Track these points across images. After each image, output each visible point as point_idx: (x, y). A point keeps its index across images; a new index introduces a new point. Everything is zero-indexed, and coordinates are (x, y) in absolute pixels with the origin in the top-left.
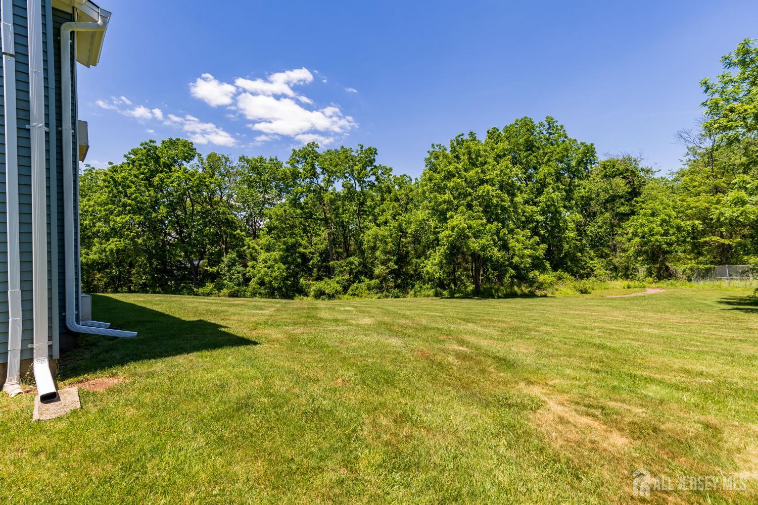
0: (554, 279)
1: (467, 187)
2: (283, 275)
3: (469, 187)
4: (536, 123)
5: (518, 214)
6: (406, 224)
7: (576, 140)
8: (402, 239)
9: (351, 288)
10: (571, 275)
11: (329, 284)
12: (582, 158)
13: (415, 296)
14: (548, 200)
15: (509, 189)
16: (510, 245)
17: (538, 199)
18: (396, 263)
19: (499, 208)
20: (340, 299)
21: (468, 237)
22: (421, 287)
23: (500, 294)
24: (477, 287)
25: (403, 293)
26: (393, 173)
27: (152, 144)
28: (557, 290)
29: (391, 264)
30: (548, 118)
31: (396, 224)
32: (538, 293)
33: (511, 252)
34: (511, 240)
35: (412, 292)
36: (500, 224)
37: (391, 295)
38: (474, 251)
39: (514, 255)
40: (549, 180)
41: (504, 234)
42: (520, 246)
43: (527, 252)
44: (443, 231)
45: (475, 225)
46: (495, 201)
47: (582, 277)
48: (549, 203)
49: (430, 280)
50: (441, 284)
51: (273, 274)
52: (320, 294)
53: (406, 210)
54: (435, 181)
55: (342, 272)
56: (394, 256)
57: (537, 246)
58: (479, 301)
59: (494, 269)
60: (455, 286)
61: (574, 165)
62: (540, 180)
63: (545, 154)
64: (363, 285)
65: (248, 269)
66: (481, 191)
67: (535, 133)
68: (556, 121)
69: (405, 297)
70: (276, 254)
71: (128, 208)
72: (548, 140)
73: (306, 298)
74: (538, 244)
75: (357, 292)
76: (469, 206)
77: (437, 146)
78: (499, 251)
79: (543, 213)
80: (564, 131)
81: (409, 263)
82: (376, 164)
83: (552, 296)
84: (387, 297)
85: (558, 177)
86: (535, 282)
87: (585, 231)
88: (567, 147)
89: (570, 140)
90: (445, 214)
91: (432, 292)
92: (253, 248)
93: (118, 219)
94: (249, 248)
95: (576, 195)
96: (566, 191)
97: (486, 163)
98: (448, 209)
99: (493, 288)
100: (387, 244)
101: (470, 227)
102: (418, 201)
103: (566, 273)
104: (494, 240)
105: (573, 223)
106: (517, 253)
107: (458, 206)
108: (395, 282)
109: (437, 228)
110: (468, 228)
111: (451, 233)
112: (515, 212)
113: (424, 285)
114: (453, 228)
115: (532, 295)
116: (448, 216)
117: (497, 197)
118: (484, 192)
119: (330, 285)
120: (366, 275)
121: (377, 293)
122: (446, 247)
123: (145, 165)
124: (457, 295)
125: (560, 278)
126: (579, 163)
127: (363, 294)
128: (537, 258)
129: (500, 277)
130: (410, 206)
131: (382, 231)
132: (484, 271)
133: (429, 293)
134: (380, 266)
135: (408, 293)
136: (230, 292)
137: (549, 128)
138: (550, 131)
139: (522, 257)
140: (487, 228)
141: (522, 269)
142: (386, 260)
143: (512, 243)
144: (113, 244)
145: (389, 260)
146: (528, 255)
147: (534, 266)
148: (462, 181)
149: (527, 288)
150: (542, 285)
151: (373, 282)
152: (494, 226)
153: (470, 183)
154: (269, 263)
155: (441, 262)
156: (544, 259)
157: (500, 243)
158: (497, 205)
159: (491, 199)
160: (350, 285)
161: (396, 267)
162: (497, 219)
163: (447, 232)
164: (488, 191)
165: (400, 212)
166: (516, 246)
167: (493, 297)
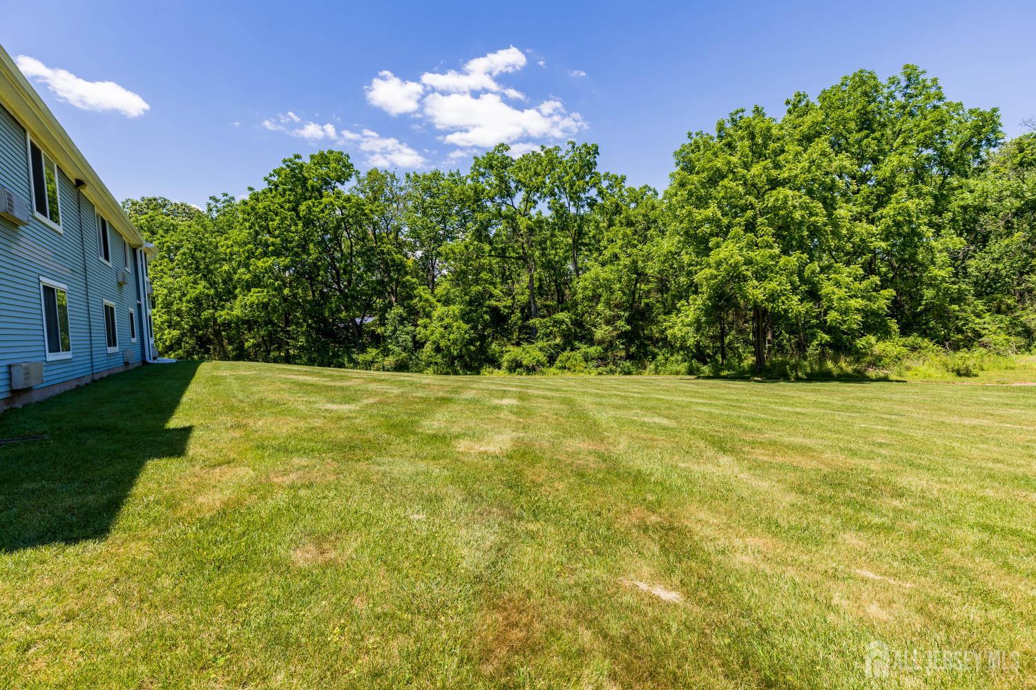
0: (905, 350)
1: (746, 194)
2: (464, 338)
3: (750, 194)
4: (883, 80)
5: (840, 237)
6: (643, 261)
7: (961, 104)
8: (638, 285)
9: (559, 358)
10: (937, 342)
11: (528, 352)
12: (972, 137)
13: (657, 372)
14: (899, 213)
15: (826, 195)
16: (823, 292)
17: (878, 213)
18: (628, 322)
19: (804, 228)
20: (543, 373)
21: (745, 279)
22: (667, 359)
23: (800, 374)
24: (760, 360)
25: (638, 368)
26: (627, 185)
27: (297, 160)
28: (908, 369)
29: (620, 323)
30: (907, 67)
31: (628, 261)
32: (872, 373)
33: (825, 303)
34: (826, 283)
35: (652, 366)
36: (805, 256)
37: (619, 369)
38: (755, 302)
39: (830, 308)
40: (902, 178)
41: (813, 272)
42: (841, 292)
43: (856, 303)
44: (701, 269)
45: (758, 258)
46: (797, 215)
47: (956, 347)
48: (900, 218)
49: (682, 348)
50: (700, 355)
51: (452, 337)
52: (515, 366)
53: (645, 239)
54: (689, 187)
55: (547, 335)
56: (625, 310)
57: (874, 294)
58: (760, 386)
59: (791, 332)
60: (724, 357)
61: (953, 150)
62: (884, 180)
63: (897, 134)
64: (578, 355)
65: (418, 329)
66: (772, 200)
67: (881, 99)
68: (924, 72)
69: (640, 374)
70: (455, 309)
71: (271, 248)
72: (904, 107)
73: (497, 370)
74: (876, 289)
75: (568, 365)
76: (750, 227)
77: (697, 134)
78: (801, 301)
79: (887, 235)
80: (939, 88)
81: (654, 322)
82: (598, 169)
83: (899, 379)
84: (612, 372)
85: (919, 174)
86: (866, 354)
87: (965, 268)
88: (942, 117)
89: (948, 105)
90: (707, 241)
91: (683, 367)
92: (427, 300)
93: (260, 264)
94: (420, 300)
95: (955, 205)
96: (935, 197)
97: (783, 151)
98: (712, 235)
99: (788, 363)
100: (612, 293)
101: (749, 262)
102: (664, 224)
103: (926, 340)
104: (792, 283)
105: (945, 254)
106: (835, 304)
107: (729, 227)
108: (627, 350)
109: (692, 265)
110: (745, 264)
111: (715, 272)
112: (836, 234)
113: (672, 355)
114: (719, 264)
115: (859, 377)
116: (710, 245)
117: (802, 208)
118: (777, 200)
119: (531, 353)
120: (582, 339)
121: (598, 366)
122: (705, 296)
123: (290, 190)
124: (725, 373)
125: (914, 349)
126: (965, 146)
127: (578, 368)
128: (875, 314)
129: (801, 347)
130: (652, 232)
131: (606, 273)
132: (773, 336)
133: (679, 368)
134: (603, 326)
135: (645, 368)
136: (397, 361)
137: (907, 87)
138: (909, 91)
139: (845, 312)
140: (781, 263)
141: (845, 333)
142: (614, 316)
143: (827, 288)
144: (255, 296)
145: (619, 317)
146: (857, 309)
147: (867, 328)
148: (737, 185)
149: (850, 363)
150: (880, 361)
151: (594, 350)
152: (793, 259)
153: (752, 188)
154: (447, 321)
155: (698, 321)
156: (886, 316)
157: (804, 288)
158: (801, 223)
159: (791, 213)
160: (558, 353)
161: (629, 327)
162: (801, 247)
163: (708, 271)
164: (786, 197)
165: (636, 242)
166: (834, 293)
167: (786, 378)
